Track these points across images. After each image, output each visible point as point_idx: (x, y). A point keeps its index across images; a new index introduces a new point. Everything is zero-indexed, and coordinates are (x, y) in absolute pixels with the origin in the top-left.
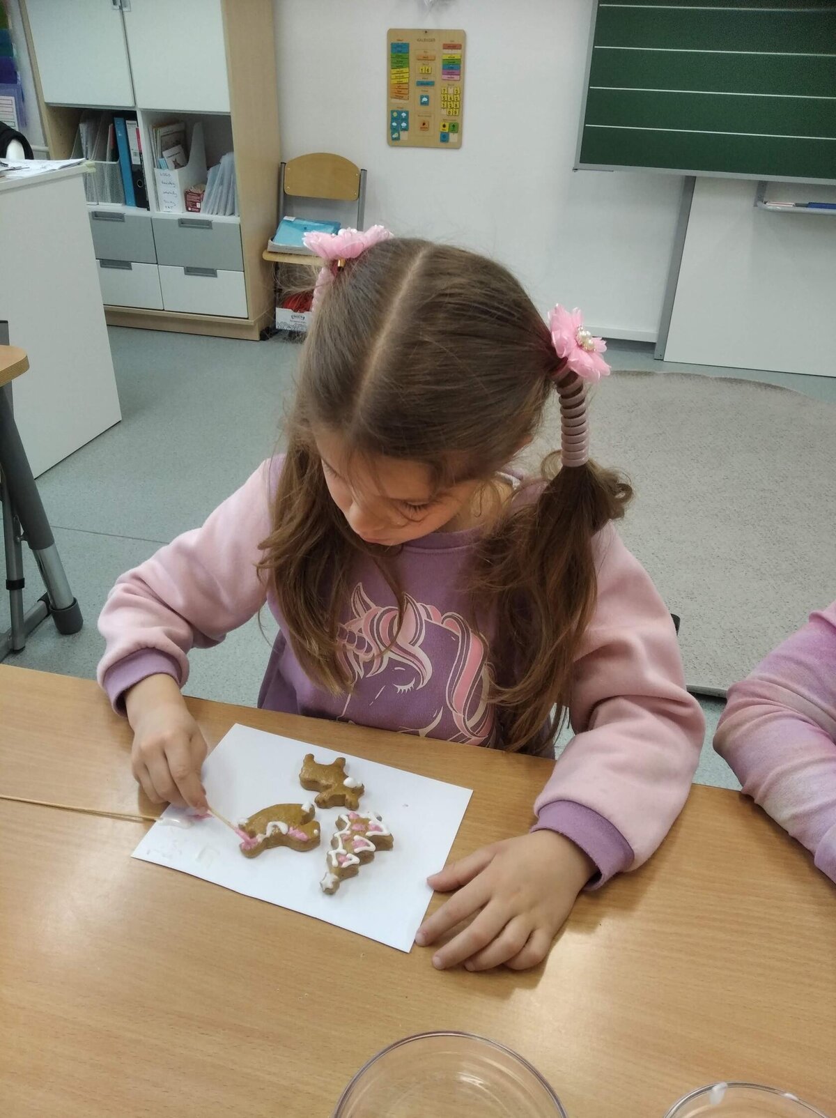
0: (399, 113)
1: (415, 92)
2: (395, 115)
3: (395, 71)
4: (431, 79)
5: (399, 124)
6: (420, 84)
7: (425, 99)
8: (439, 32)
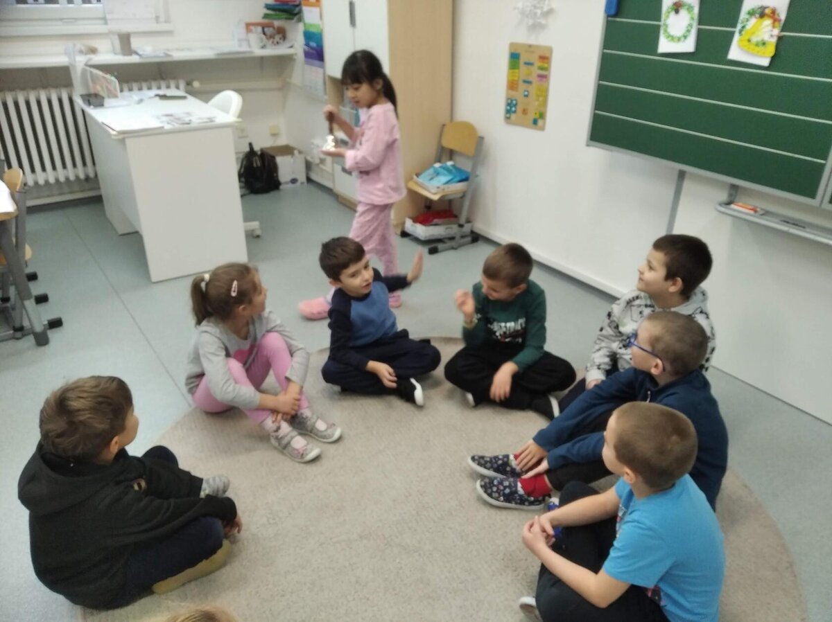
0: (512, 101)
1: (522, 87)
2: (509, 101)
3: (511, 71)
4: (530, 79)
5: (511, 108)
6: (525, 81)
7: (526, 93)
8: (538, 47)
